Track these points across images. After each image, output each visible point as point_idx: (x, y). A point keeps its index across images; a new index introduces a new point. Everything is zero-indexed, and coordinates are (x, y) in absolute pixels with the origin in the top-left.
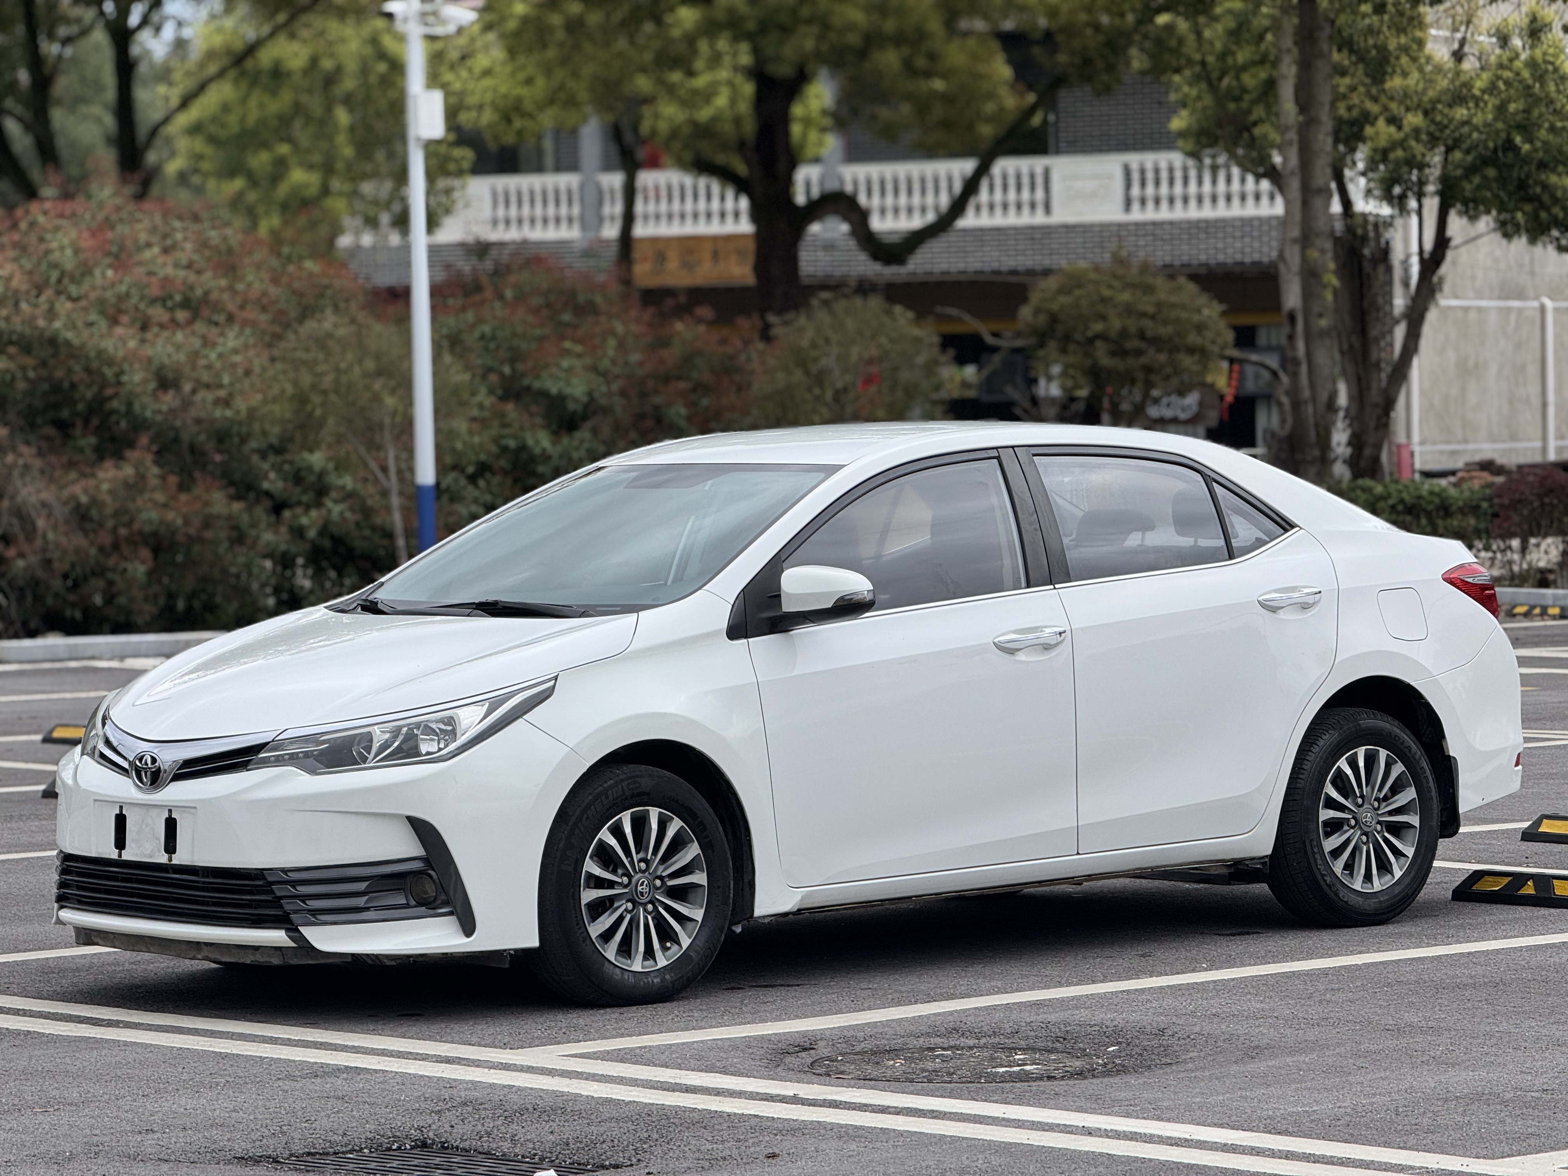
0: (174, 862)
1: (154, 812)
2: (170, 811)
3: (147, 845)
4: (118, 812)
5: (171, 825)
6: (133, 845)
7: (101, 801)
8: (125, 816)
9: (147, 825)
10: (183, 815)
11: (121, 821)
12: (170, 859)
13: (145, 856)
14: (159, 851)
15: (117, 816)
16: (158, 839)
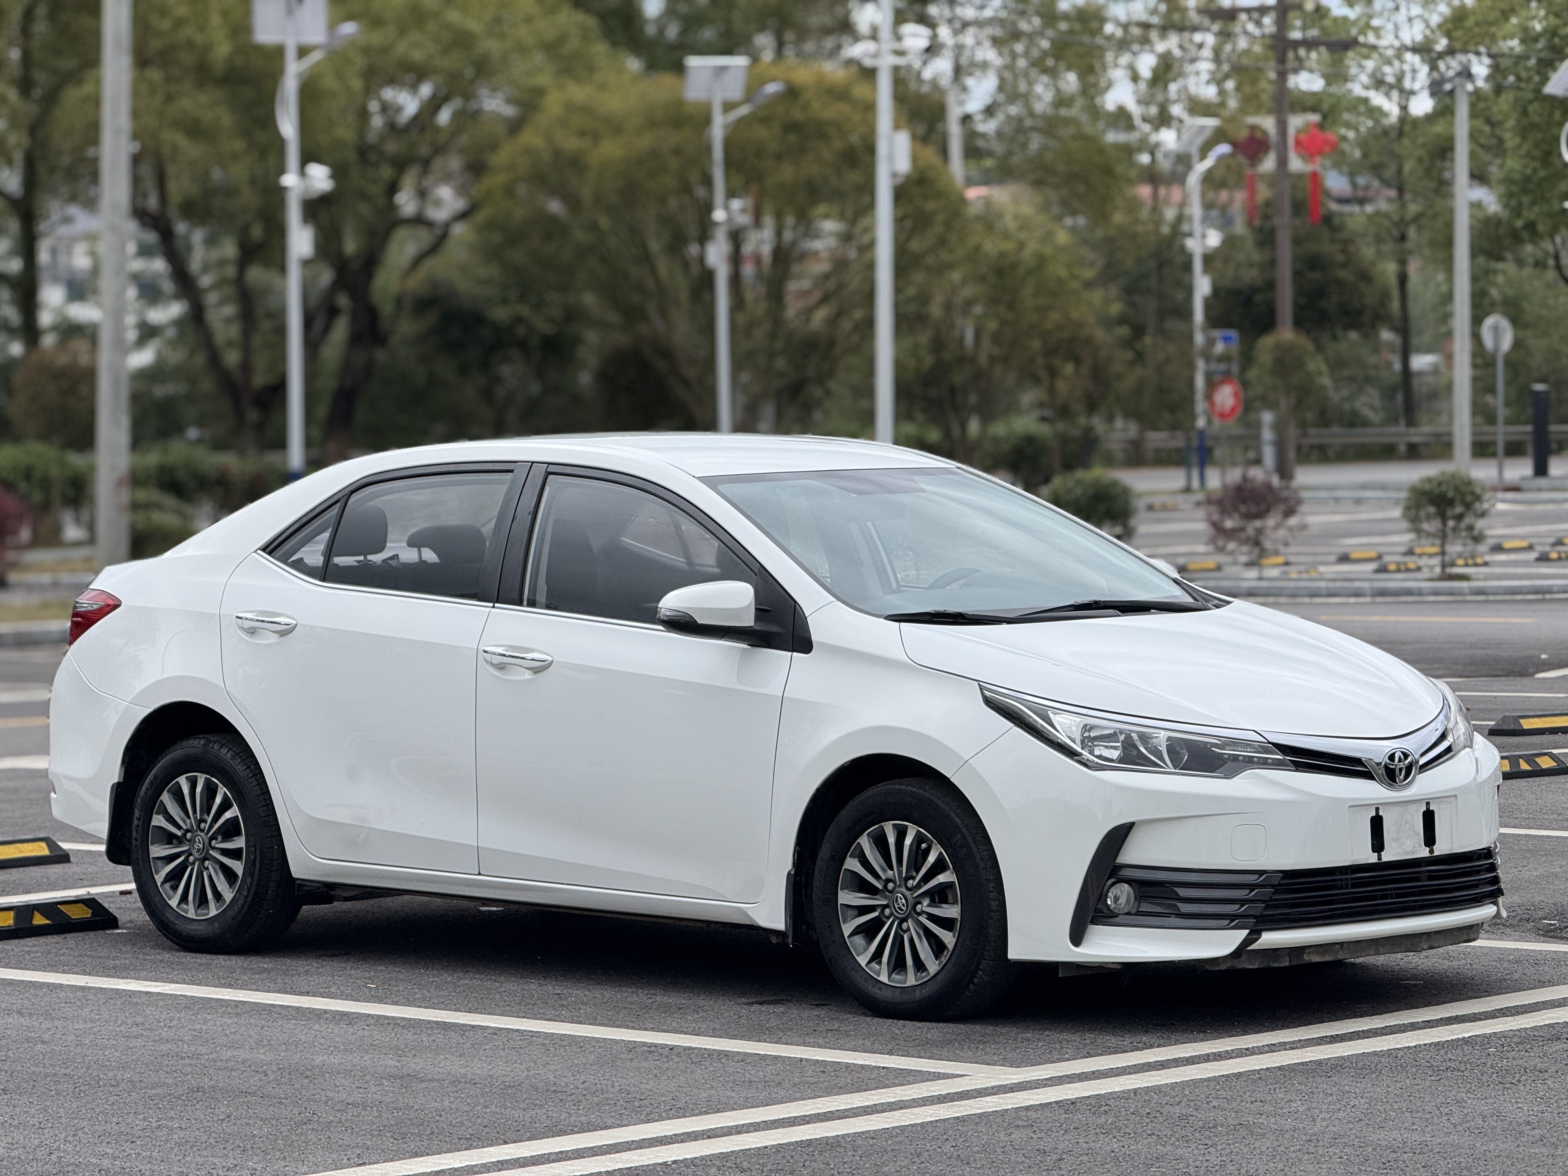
0: (1436, 853)
1: (1412, 808)
2: (1428, 804)
3: (1408, 842)
4: (1374, 814)
5: (1429, 818)
6: (1393, 845)
7: (1357, 807)
8: (1381, 817)
9: (1406, 822)
10: (1441, 806)
11: (1377, 824)
12: (1431, 851)
13: (1407, 853)
14: (1421, 846)
15: (1372, 819)
16: (1418, 834)
